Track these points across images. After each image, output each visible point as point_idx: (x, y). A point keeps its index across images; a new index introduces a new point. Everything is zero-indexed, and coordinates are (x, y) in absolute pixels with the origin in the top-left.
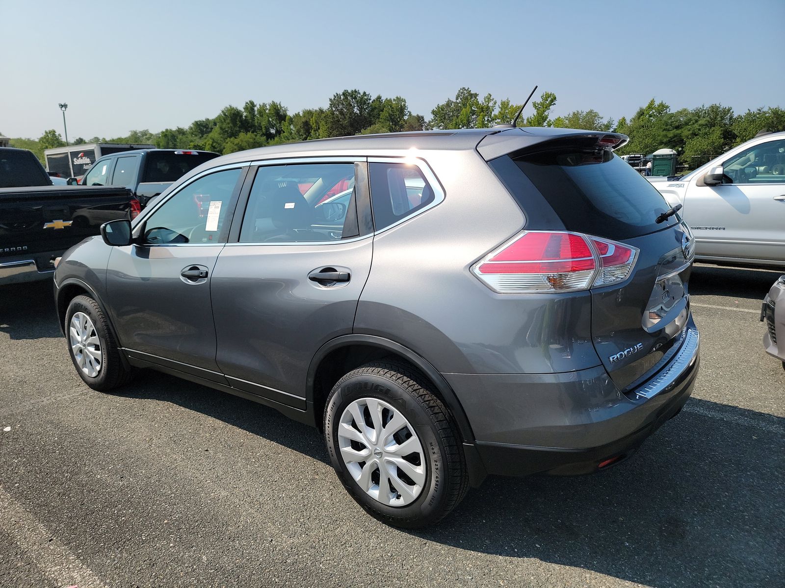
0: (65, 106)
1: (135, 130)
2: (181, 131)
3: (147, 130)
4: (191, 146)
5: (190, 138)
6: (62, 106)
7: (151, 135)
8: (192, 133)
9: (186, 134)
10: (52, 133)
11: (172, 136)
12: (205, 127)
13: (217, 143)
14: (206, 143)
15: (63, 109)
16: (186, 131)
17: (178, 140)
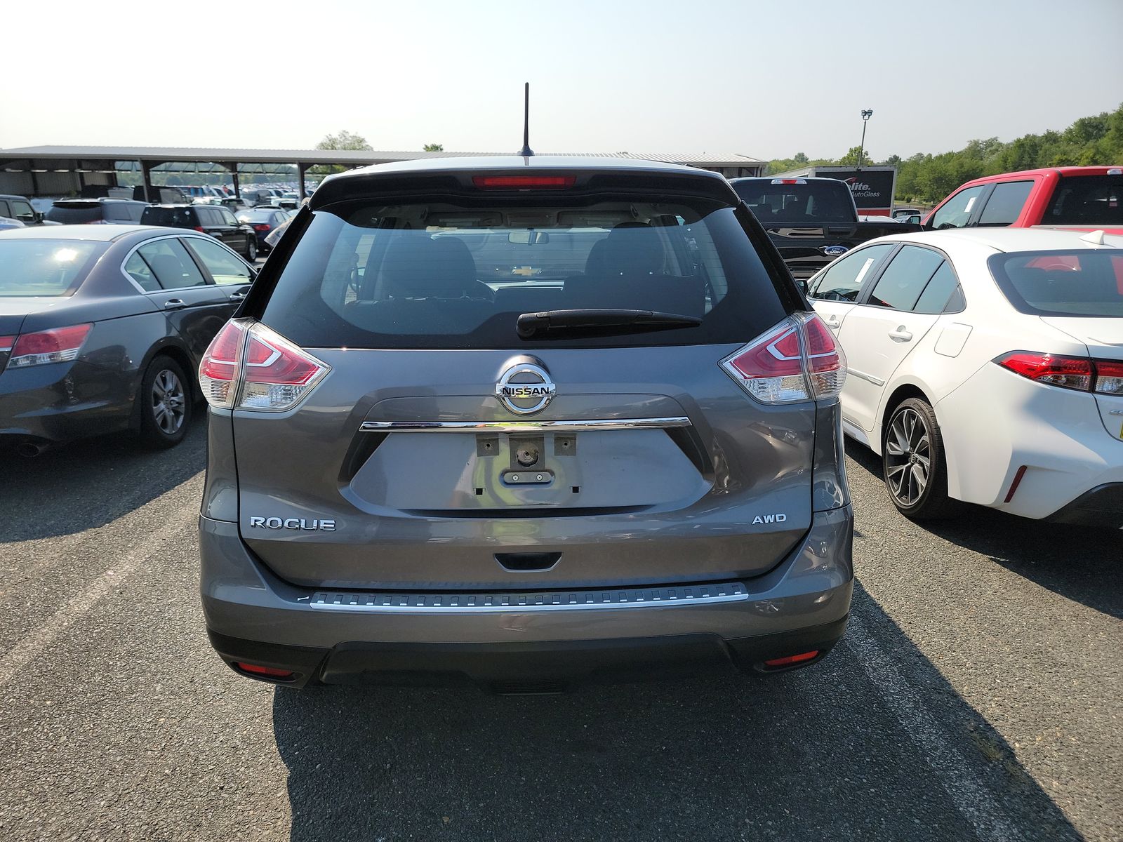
0: (867, 113)
1: (976, 139)
2: (1051, 138)
3: (996, 139)
4: (1054, 162)
5: (1063, 147)
6: (865, 113)
7: (1000, 144)
8: (1070, 140)
9: (1058, 142)
10: (857, 152)
11: (1031, 146)
12: (1096, 127)
13: (1102, 154)
14: (1082, 155)
15: (866, 117)
16: (1061, 137)
17: (1040, 152)
